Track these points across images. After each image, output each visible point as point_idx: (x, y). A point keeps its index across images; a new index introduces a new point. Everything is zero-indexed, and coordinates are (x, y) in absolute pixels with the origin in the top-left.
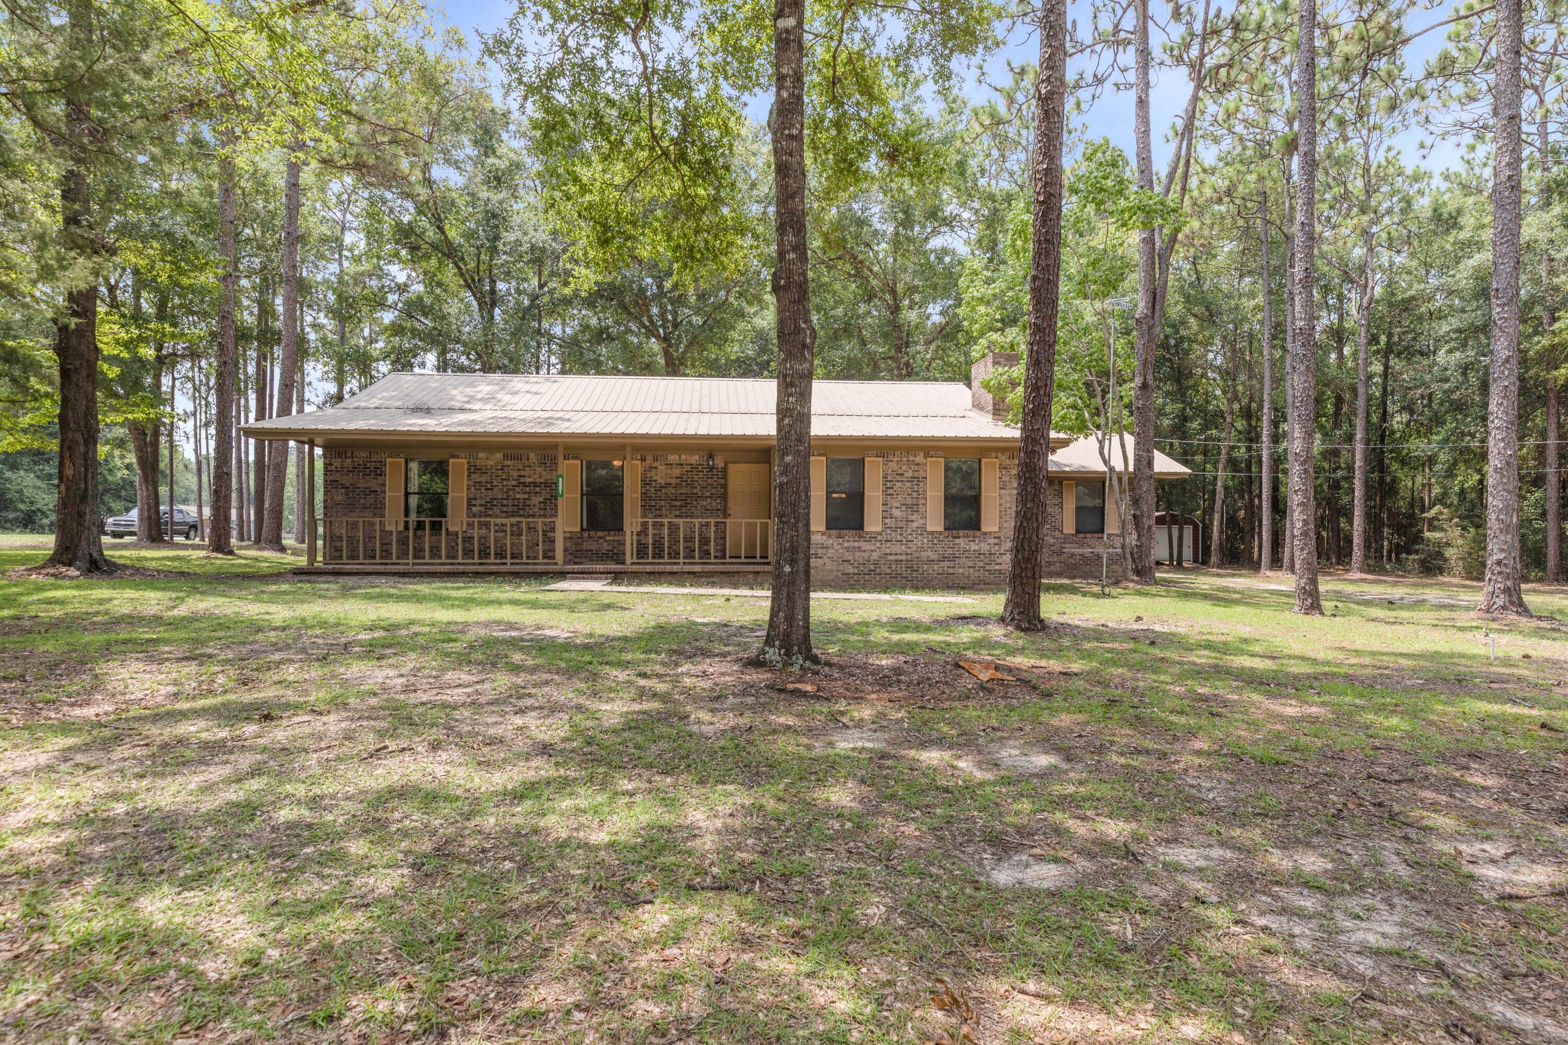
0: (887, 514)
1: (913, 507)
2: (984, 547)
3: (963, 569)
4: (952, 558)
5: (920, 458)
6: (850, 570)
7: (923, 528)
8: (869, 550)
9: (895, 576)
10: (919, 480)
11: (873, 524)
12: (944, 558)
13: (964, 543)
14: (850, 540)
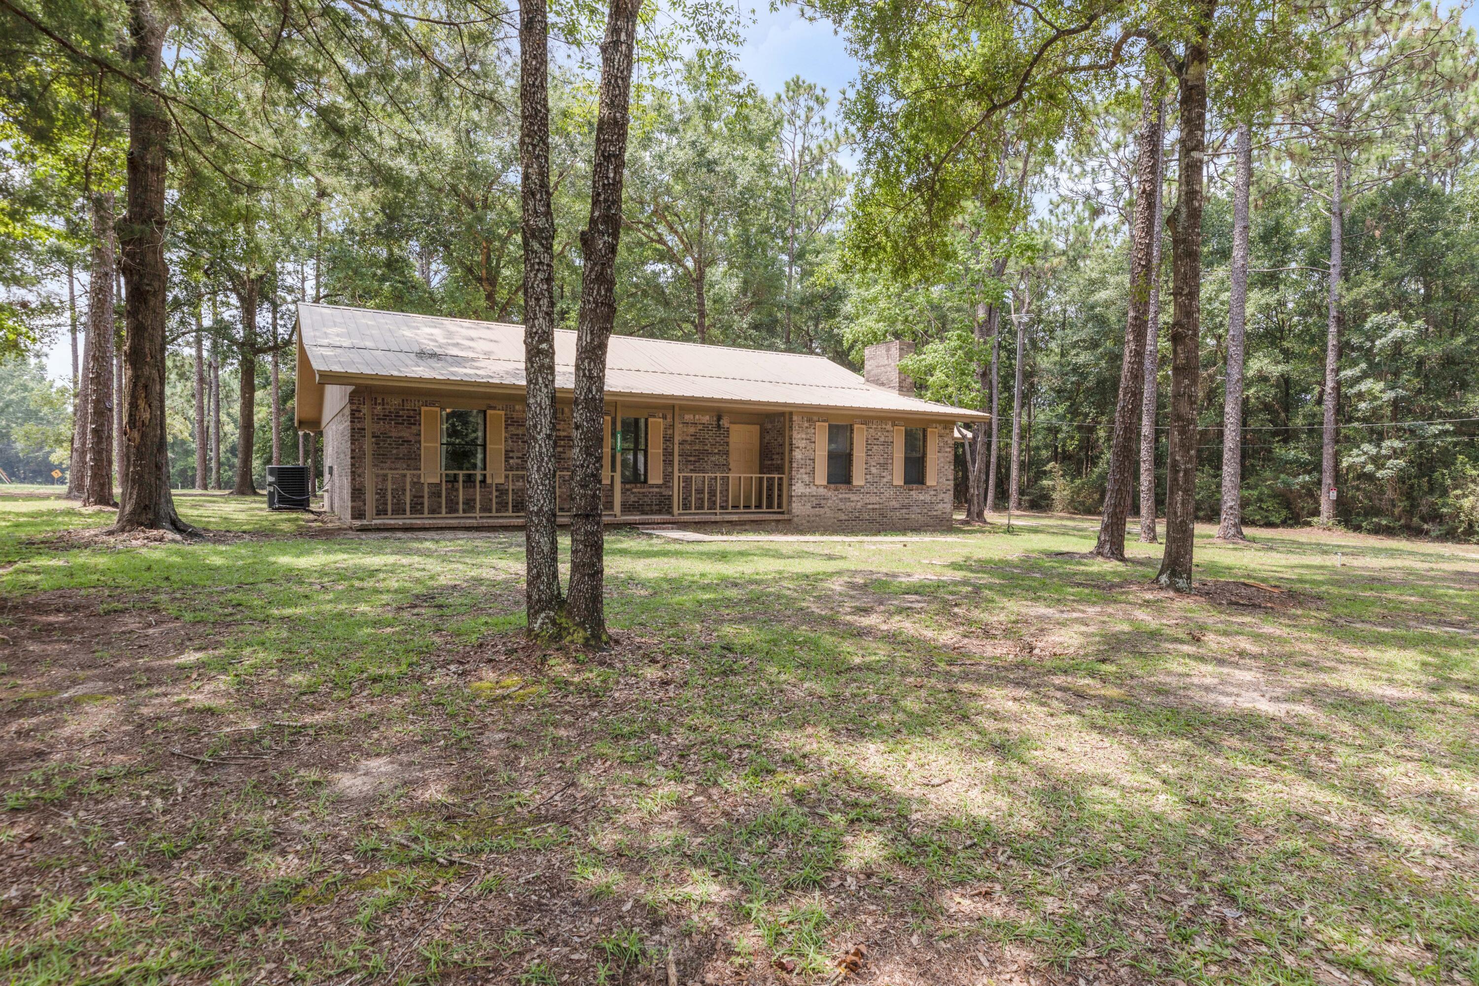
0: (868, 473)
1: (883, 466)
2: (928, 498)
3: (915, 515)
4: (907, 507)
5: (889, 427)
6: (843, 517)
7: (890, 483)
8: (856, 500)
9: (872, 521)
10: (888, 444)
11: (858, 479)
12: (903, 507)
13: (917, 495)
14: (843, 493)
